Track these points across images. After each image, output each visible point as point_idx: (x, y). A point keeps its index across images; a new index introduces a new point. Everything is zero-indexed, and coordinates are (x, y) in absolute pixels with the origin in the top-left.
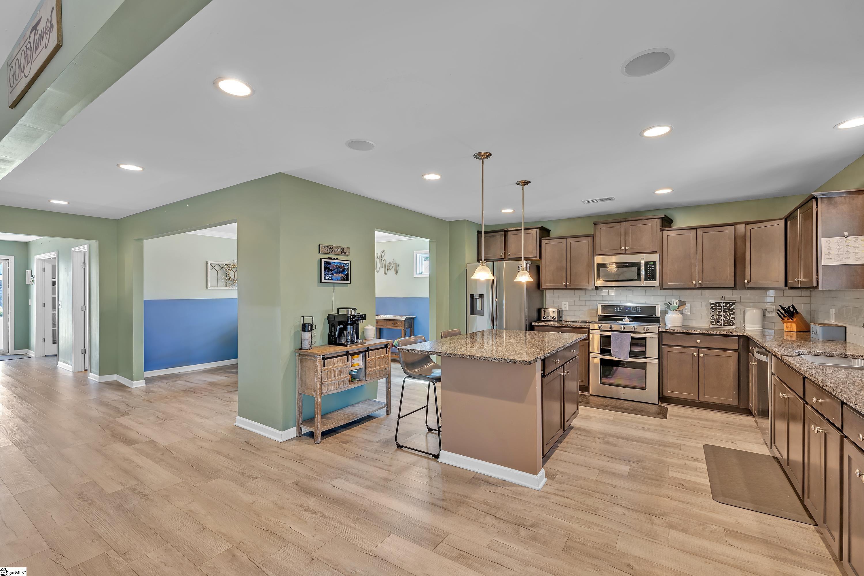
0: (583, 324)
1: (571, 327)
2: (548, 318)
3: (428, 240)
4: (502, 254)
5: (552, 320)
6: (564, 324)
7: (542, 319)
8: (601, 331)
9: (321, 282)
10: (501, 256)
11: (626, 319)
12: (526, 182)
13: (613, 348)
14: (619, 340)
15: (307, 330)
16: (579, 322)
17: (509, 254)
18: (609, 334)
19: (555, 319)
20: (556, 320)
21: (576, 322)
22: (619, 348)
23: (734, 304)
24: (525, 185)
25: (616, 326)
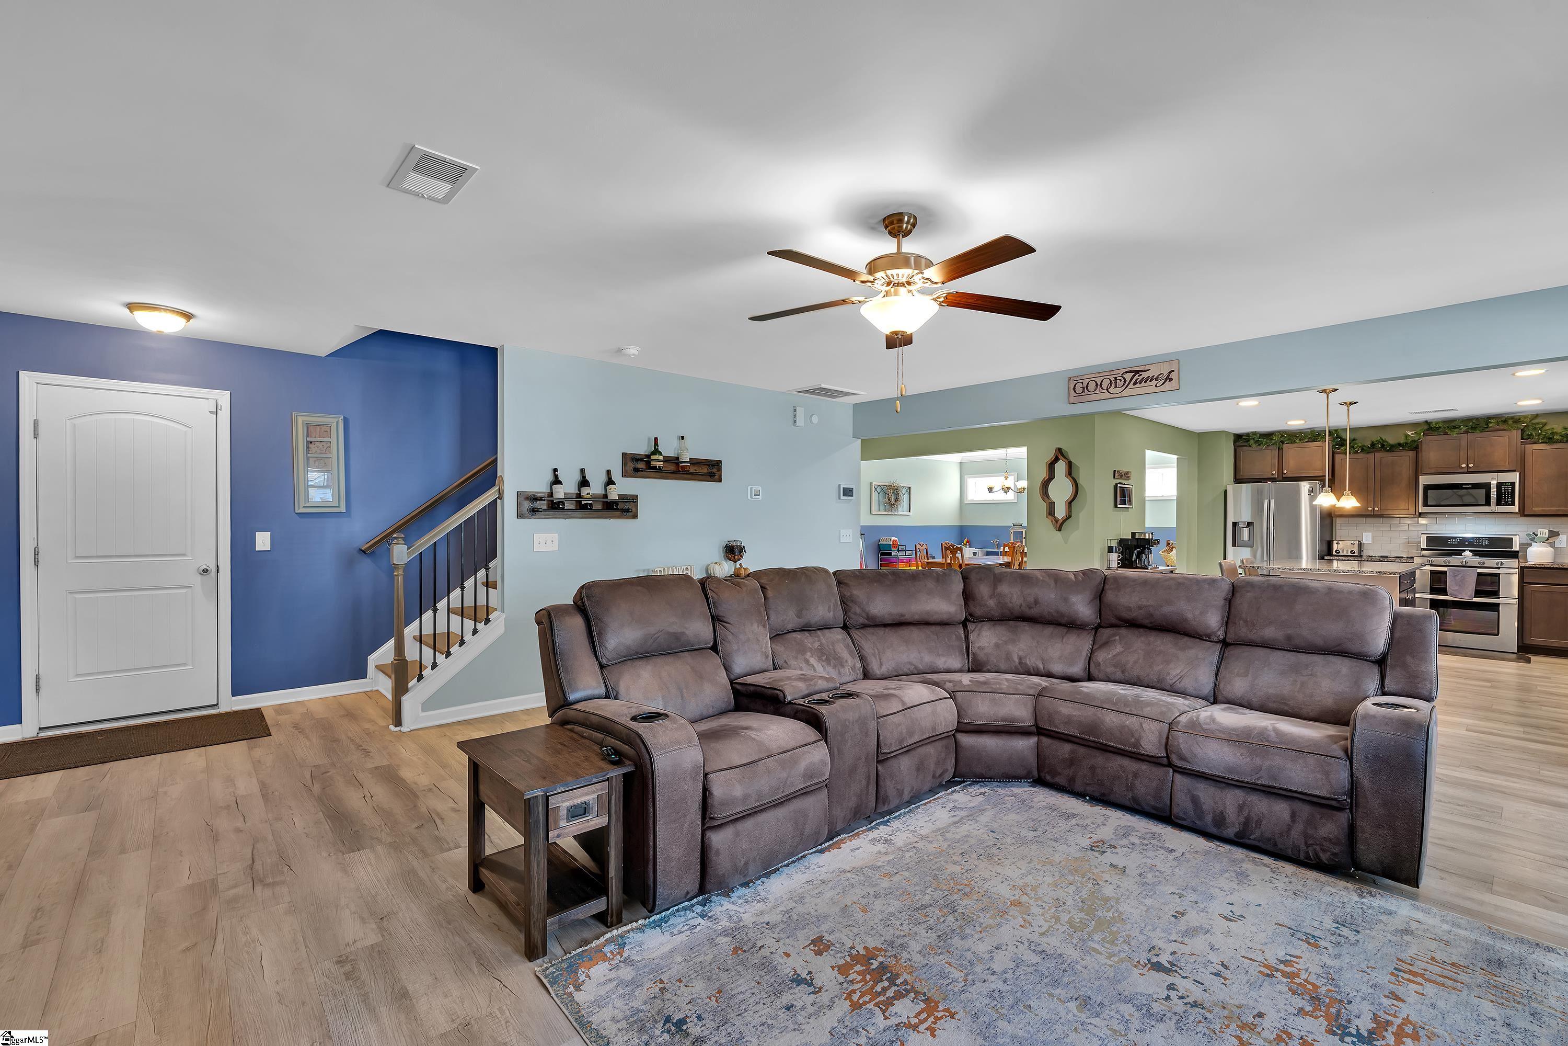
2: (1343, 552)
3: (1175, 457)
4: (1274, 472)
5: (1349, 554)
7: (1334, 553)
8: (1431, 565)
9: (1116, 506)
10: (1273, 474)
11: (1467, 553)
13: (1450, 584)
14: (1460, 576)
15: (1114, 551)
17: (1285, 472)
18: (1445, 569)
19: (1354, 552)
20: (1356, 554)
21: (1386, 557)
22: (1460, 586)
25: (1455, 560)
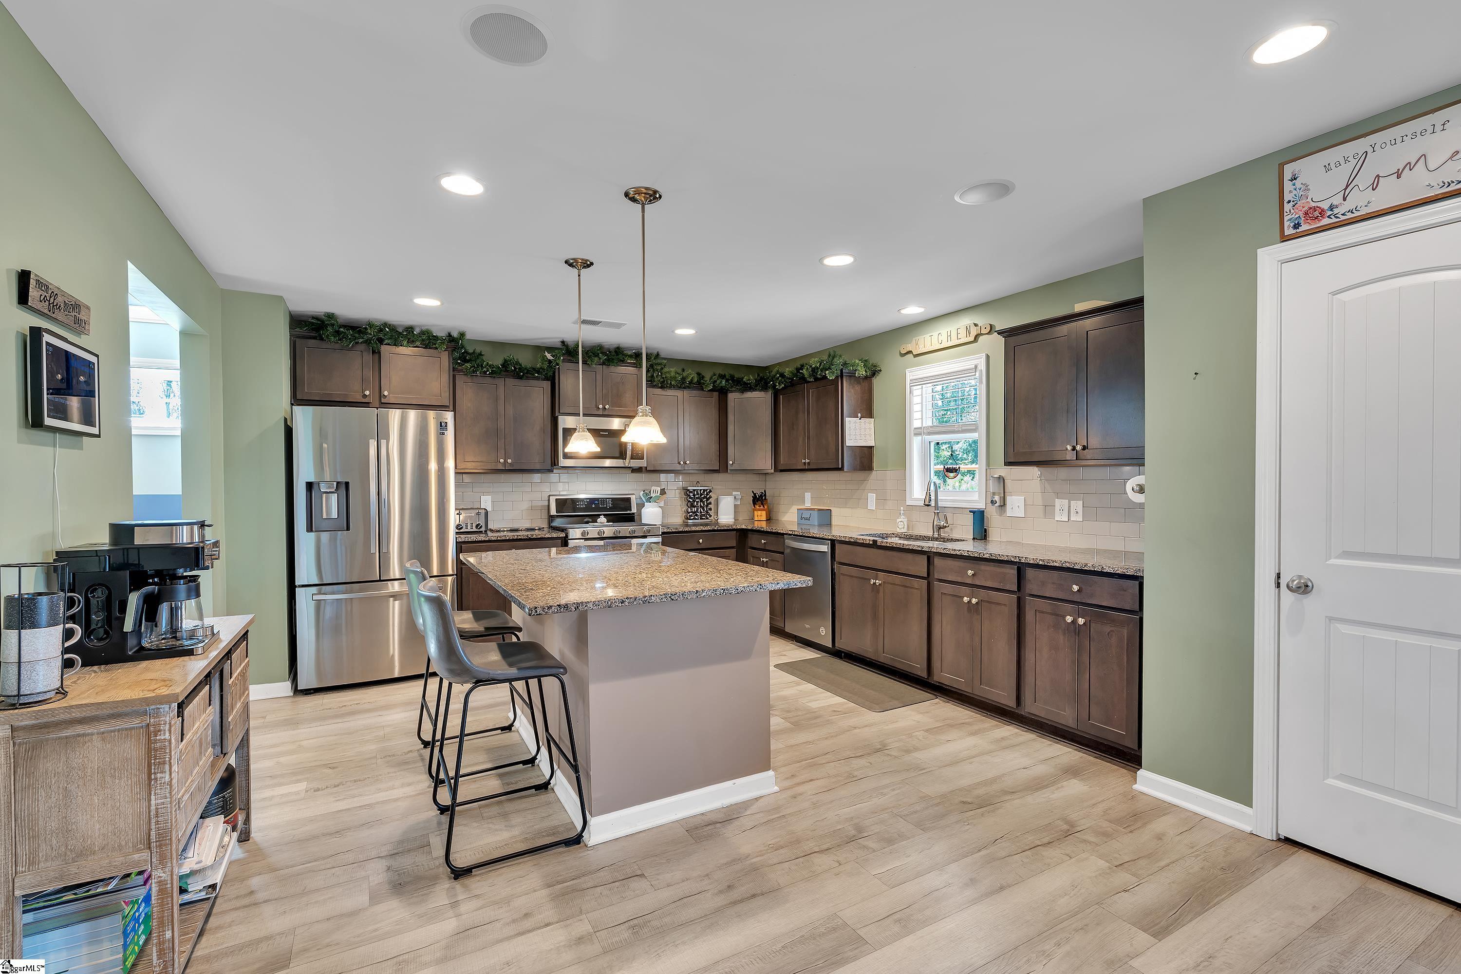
0: (529, 533)
1: (503, 540)
2: (467, 528)
5: (475, 530)
6: (492, 536)
10: (365, 396)
11: (602, 519)
12: (589, 263)
16: (521, 530)
17: (386, 393)
19: (481, 527)
20: (482, 529)
21: (517, 530)
23: (710, 491)
24: (584, 267)
